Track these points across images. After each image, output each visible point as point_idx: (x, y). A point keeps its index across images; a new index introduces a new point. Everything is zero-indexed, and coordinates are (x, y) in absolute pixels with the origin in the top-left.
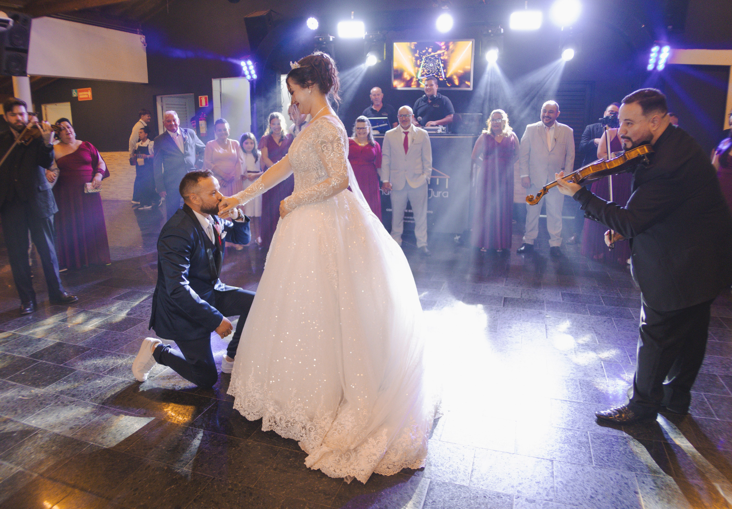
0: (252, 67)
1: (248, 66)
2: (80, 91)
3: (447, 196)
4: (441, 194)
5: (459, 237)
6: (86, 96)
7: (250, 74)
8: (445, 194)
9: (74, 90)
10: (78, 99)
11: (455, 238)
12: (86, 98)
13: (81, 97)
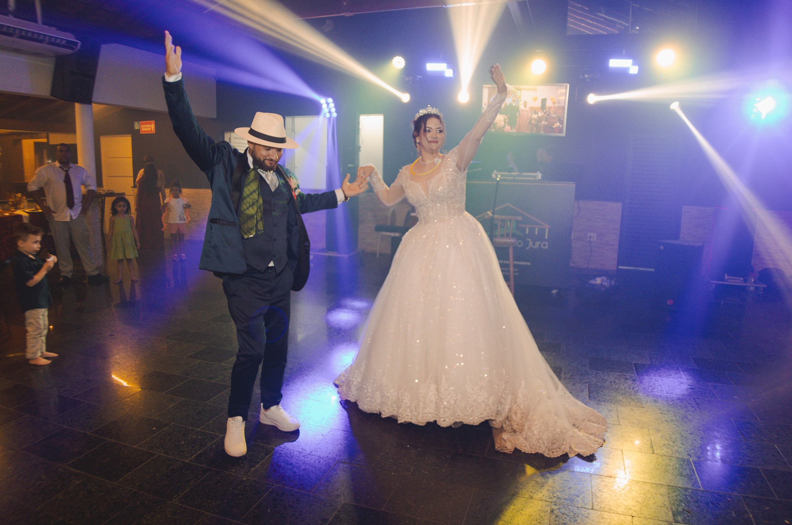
0: (332, 105)
1: (328, 104)
2: (143, 124)
3: (546, 247)
4: (540, 245)
5: (557, 291)
6: (149, 129)
7: (330, 112)
8: (545, 245)
9: (136, 123)
10: (140, 132)
11: (552, 292)
12: (149, 131)
13: (143, 129)
